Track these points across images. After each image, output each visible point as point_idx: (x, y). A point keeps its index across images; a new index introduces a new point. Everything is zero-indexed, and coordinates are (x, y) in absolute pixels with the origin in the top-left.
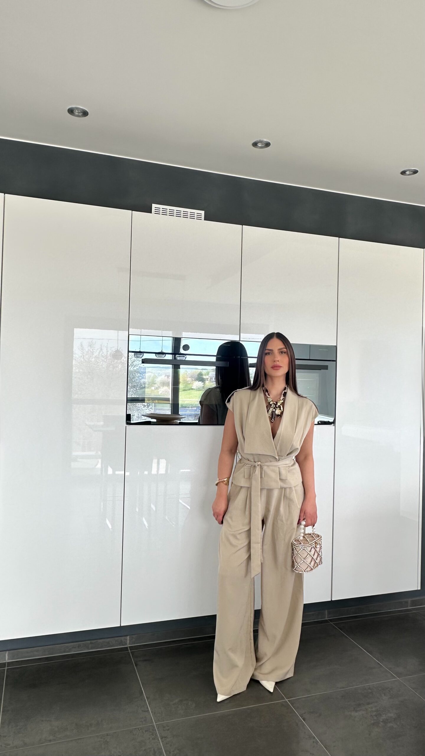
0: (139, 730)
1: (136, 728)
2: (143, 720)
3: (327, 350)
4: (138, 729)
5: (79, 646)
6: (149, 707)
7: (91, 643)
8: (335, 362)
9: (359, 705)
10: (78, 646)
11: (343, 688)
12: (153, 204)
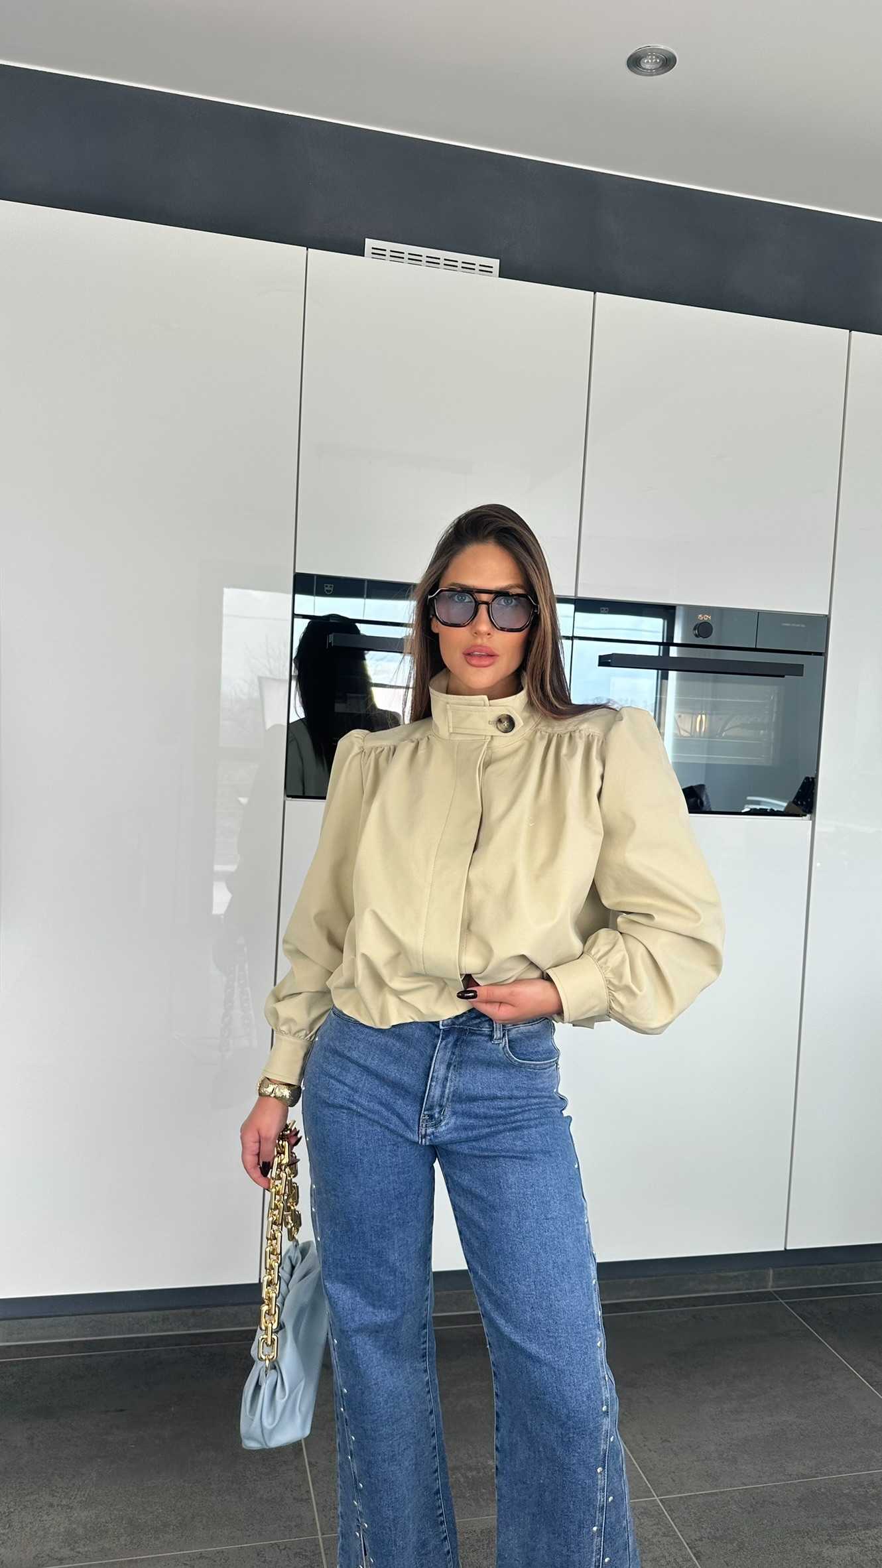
0: (281, 1550)
1: (272, 1545)
2: (294, 1523)
3: (803, 626)
4: (279, 1547)
5: (166, 1319)
6: (312, 1491)
7: (193, 1314)
8: (823, 657)
9: (844, 1526)
10: (163, 1320)
11: (804, 1476)
12: (366, 239)
